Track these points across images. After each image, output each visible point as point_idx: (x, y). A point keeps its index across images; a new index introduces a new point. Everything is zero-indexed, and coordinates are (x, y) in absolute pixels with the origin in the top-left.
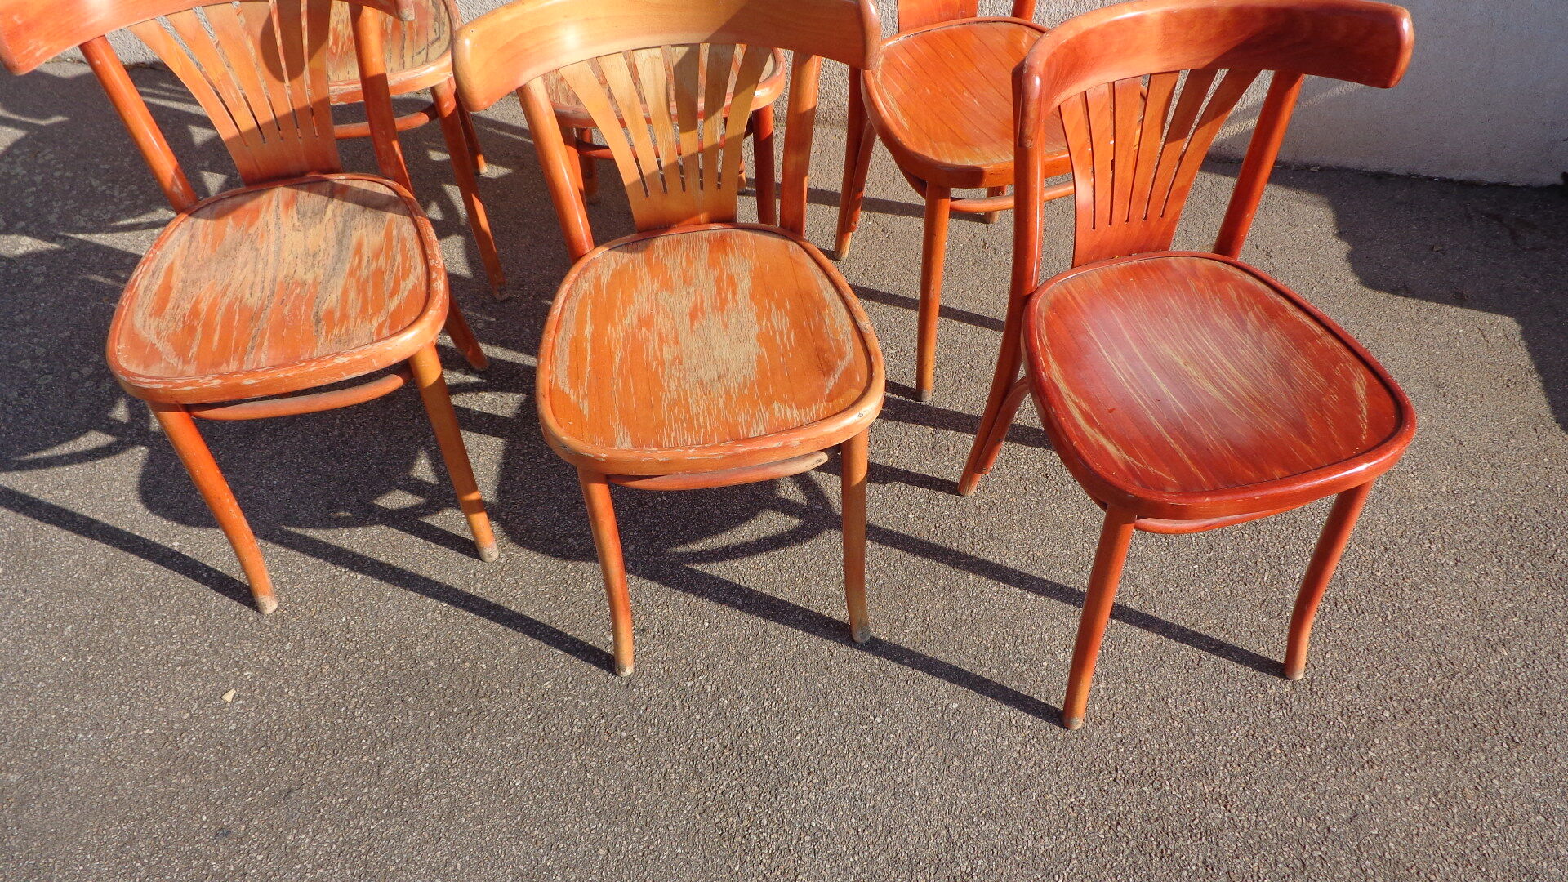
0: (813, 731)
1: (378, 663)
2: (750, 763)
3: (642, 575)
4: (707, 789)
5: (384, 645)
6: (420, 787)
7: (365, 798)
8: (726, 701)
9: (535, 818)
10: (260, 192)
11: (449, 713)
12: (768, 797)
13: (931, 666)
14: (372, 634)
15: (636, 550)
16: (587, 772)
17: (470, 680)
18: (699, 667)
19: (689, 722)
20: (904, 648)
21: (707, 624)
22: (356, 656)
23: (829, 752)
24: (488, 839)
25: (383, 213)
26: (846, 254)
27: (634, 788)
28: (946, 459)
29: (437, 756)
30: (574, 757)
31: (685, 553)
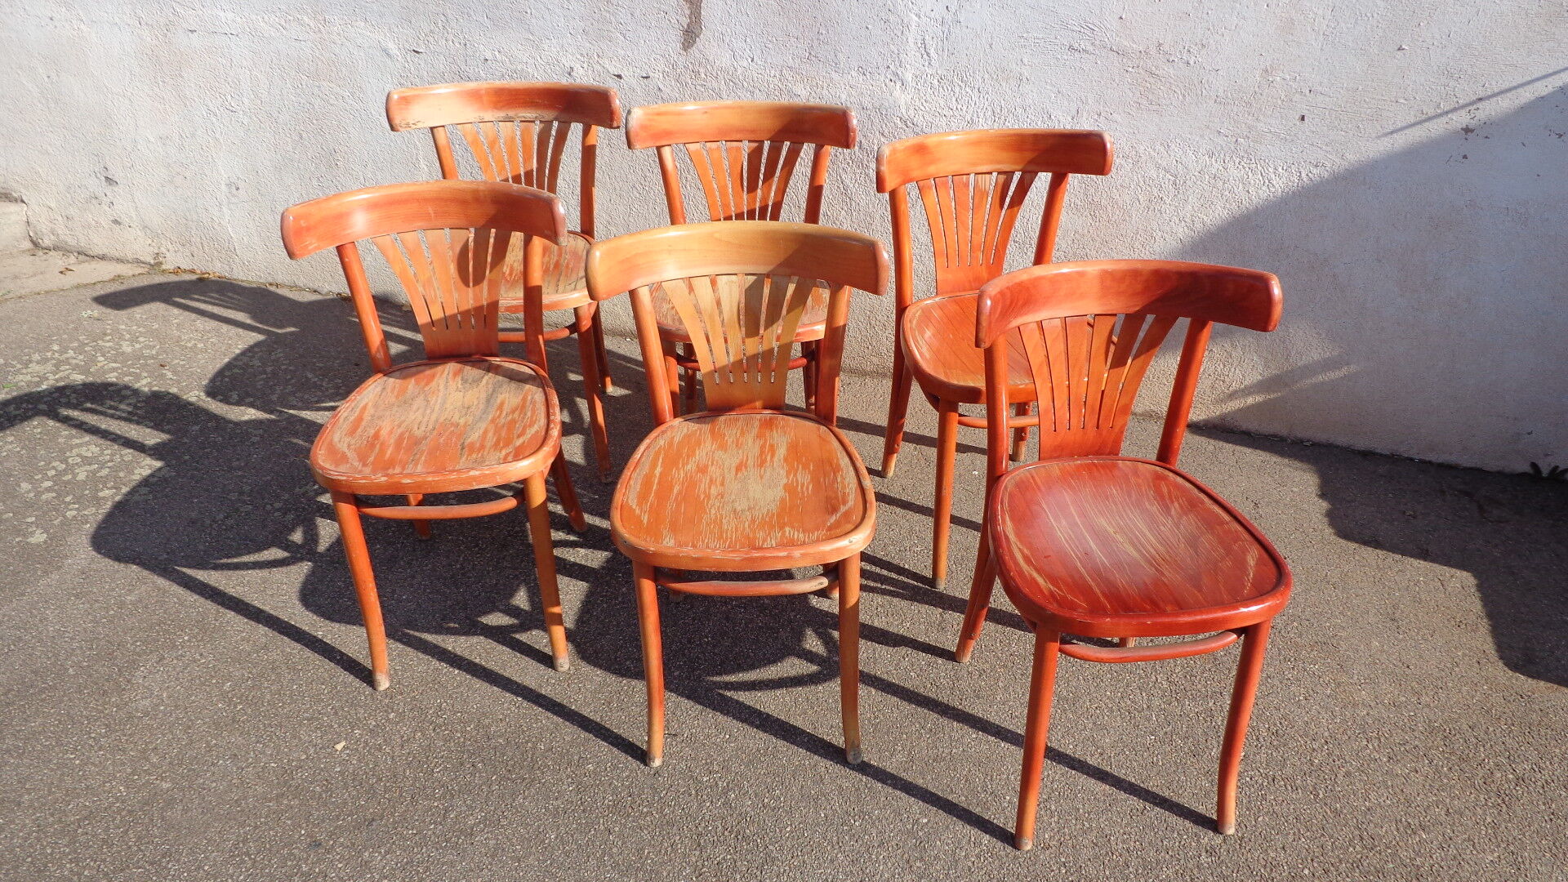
0: (801, 826)
1: (459, 735)
2: (744, 844)
3: (681, 694)
4: (705, 859)
5: (466, 723)
6: (475, 829)
7: (430, 833)
8: (733, 795)
9: (562, 864)
10: (437, 365)
11: (508, 779)
12: (755, 871)
13: (909, 788)
14: (459, 714)
15: (680, 676)
16: (610, 833)
17: (530, 756)
18: (716, 768)
19: (700, 807)
20: (890, 773)
21: (728, 737)
22: (443, 728)
23: (812, 843)
24: (521, 874)
25: (524, 385)
26: (891, 473)
27: (646, 851)
28: (949, 633)
29: (492, 808)
30: (601, 822)
31: (719, 682)
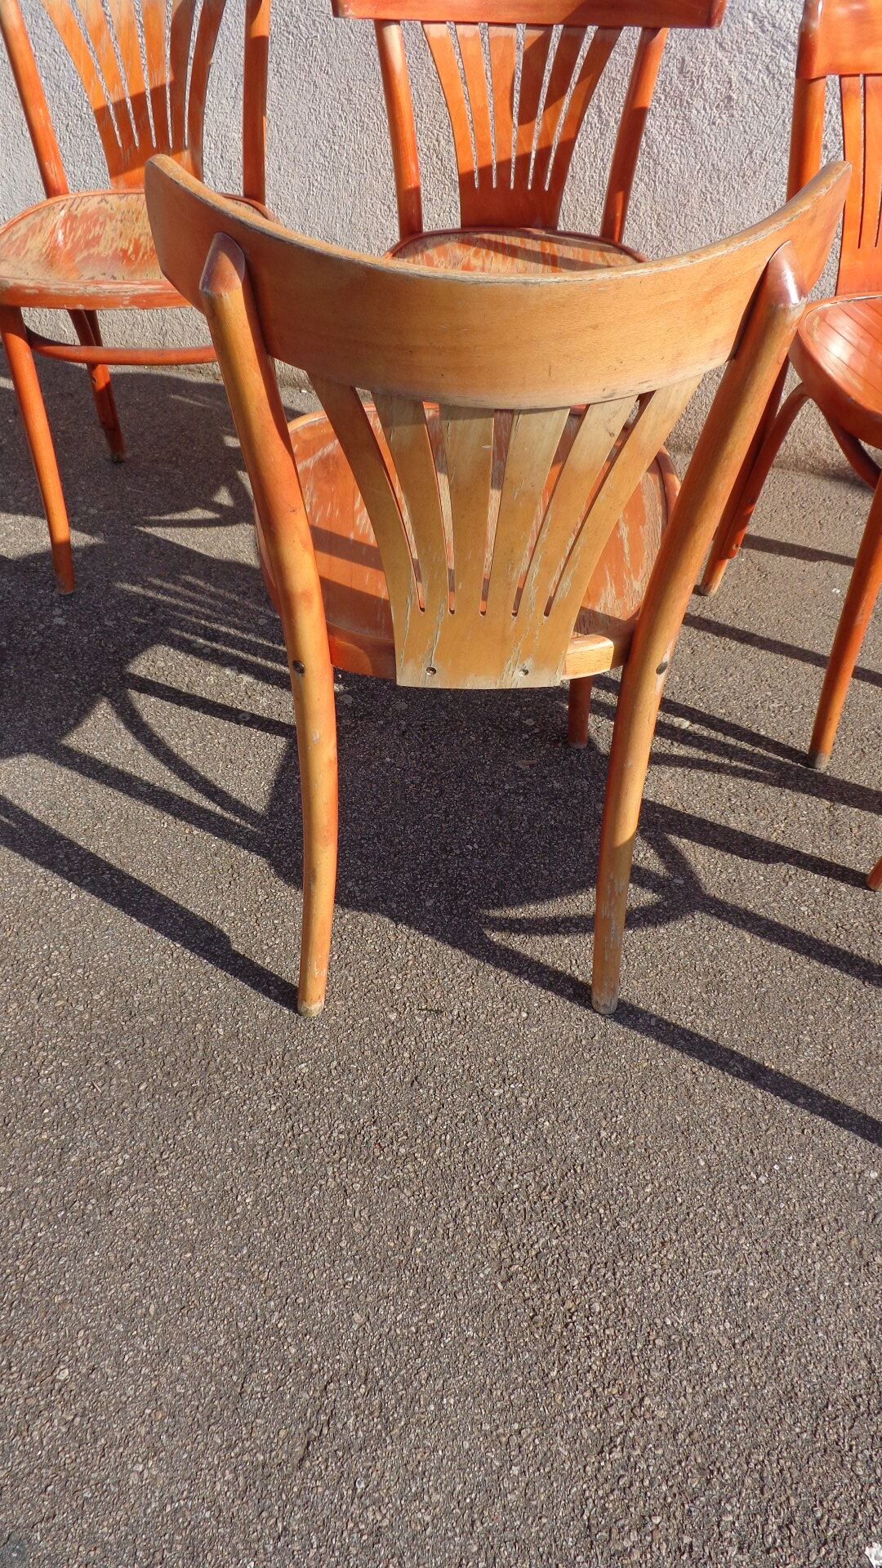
0: (669, 1183)
1: (81, 1008)
2: (578, 1216)
3: (442, 938)
4: (515, 1247)
5: (93, 987)
6: (114, 1185)
7: (36, 1191)
8: (547, 1123)
9: (268, 1254)
11: (167, 1089)
12: (603, 1271)
13: (837, 1113)
14: (80, 971)
15: (435, 907)
16: (347, 1195)
17: (200, 1047)
18: (512, 1071)
19: (495, 1148)
20: (798, 1083)
21: (525, 1015)
22: (54, 996)
23: (691, 1216)
24: (198, 1275)
26: (714, 591)
27: (412, 1229)
28: (848, 842)
29: (143, 1145)
30: (330, 1173)
31: (500, 919)
